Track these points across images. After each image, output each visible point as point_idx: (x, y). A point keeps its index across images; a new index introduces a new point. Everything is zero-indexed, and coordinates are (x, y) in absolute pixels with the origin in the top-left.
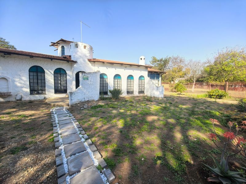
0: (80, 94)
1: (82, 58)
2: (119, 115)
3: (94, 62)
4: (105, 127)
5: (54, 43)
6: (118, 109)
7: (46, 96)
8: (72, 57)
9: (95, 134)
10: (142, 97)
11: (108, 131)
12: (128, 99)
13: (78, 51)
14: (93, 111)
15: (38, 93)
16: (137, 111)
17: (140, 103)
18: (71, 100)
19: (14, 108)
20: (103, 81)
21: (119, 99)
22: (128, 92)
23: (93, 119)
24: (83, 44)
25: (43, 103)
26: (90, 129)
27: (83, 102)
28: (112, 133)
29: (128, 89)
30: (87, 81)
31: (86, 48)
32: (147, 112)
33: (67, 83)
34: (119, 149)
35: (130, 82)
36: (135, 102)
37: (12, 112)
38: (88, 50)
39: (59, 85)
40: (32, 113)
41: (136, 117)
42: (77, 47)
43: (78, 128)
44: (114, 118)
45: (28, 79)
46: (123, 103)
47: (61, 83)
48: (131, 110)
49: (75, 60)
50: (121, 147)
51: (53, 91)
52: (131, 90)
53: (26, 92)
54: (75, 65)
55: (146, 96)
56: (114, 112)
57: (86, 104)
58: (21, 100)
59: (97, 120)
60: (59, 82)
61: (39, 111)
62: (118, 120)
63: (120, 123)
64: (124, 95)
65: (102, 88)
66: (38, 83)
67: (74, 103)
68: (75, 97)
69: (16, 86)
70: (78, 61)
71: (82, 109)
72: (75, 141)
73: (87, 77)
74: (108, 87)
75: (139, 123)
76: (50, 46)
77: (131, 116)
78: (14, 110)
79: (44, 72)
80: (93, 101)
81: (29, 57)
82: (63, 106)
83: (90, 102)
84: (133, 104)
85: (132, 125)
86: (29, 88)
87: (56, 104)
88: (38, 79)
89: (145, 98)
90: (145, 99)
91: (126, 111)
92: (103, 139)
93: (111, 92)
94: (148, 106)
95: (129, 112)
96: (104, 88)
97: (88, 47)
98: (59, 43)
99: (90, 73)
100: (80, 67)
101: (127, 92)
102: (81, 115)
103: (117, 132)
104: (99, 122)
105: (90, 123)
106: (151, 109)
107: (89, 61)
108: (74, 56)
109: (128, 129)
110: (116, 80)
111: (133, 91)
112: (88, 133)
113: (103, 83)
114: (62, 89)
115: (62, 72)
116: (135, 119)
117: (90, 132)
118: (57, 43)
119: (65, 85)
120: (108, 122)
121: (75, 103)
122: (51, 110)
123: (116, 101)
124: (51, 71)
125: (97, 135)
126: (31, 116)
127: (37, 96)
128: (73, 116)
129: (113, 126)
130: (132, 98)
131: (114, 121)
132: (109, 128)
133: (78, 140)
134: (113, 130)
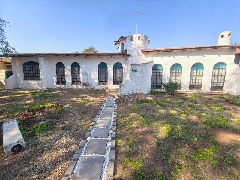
0: (128, 86)
1: (136, 50)
2: (166, 117)
3: (148, 52)
4: (141, 130)
5: (117, 42)
6: (169, 108)
7: (108, 86)
8: (127, 51)
9: (124, 136)
10: (217, 96)
11: (142, 136)
12: (189, 96)
13: (132, 44)
14: (137, 106)
15: (103, 84)
16: (200, 117)
17: (209, 104)
18: (121, 91)
19: (87, 94)
20: (157, 72)
21: (176, 95)
22: (192, 87)
23: (133, 115)
24: (138, 35)
25: (103, 92)
26: (123, 127)
27: (131, 95)
28: (145, 141)
29: (192, 82)
30: (136, 73)
31: (141, 39)
32: (221, 124)
33: (122, 76)
34: (143, 174)
35: (197, 73)
36: (200, 102)
37: (85, 96)
38: (142, 40)
39: (117, 78)
40: (93, 99)
41: (194, 127)
42: (132, 40)
43: (113, 121)
44: (157, 120)
45: (98, 73)
46: (180, 101)
47: (118, 76)
48: (188, 114)
49: (129, 54)
50: (148, 174)
51: (112, 82)
52: (197, 83)
53: (96, 83)
54: (130, 59)
55: (227, 94)
56: (162, 111)
57: (133, 97)
58: (94, 88)
59: (137, 117)
60: (117, 75)
61: (98, 98)
62: (162, 125)
63: (163, 130)
64: (185, 90)
65: (155, 81)
66: (103, 76)
67: (122, 95)
68: (123, 89)
69: (91, 78)
70: (132, 54)
71: (128, 101)
72: (102, 136)
73: (136, 69)
74: (162, 79)
75: (196, 139)
76: (114, 45)
77: (185, 124)
78: (87, 95)
79: (107, 67)
80: (142, 94)
81: (97, 56)
82: (114, 96)
83: (138, 95)
84: (196, 105)
85: (182, 140)
86: (98, 80)
87: (111, 94)
88: (103, 73)
89: (223, 98)
90: (222, 100)
91: (179, 114)
92: (130, 146)
93: (165, 85)
94: (226, 111)
95: (185, 115)
96: (157, 81)
97: (142, 37)
98: (120, 41)
99: (140, 64)
100: (134, 60)
101: (190, 86)
102: (124, 108)
103: (153, 142)
104: (136, 120)
105: (127, 119)
106: (232, 119)
107: (142, 52)
108: (129, 49)
109: (171, 144)
110: (175, 71)
111: (201, 86)
112: (118, 132)
113: (157, 76)
114: (119, 81)
115: (119, 66)
116: (189, 131)
117: (121, 131)
118: (119, 41)
119: (121, 77)
120: (147, 123)
121: (124, 95)
122: (105, 99)
123: (169, 97)
124: (111, 66)
125: (126, 138)
126: (92, 101)
127: (102, 86)
128: (116, 107)
129: (151, 132)
130: (197, 95)
131: (156, 124)
132: (144, 133)
133: (105, 136)
134: (149, 137)
